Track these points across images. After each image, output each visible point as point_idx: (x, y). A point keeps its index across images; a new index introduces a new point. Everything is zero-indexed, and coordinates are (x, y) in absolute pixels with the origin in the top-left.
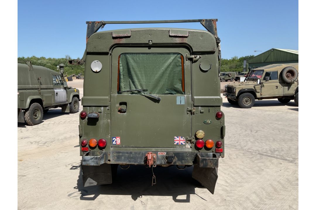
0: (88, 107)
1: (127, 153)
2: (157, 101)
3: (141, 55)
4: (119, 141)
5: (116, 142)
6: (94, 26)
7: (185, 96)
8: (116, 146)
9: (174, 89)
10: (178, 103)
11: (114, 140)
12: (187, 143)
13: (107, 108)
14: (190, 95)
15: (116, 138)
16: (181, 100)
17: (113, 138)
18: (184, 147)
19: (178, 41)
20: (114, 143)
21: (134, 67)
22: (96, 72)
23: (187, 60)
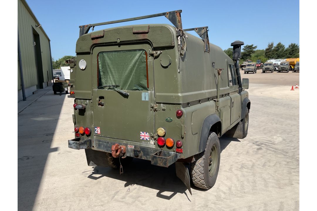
0: (79, 100)
1: (105, 142)
2: (126, 96)
3: (114, 53)
4: (99, 131)
5: (97, 131)
6: (84, 30)
7: (149, 92)
8: (97, 135)
9: (141, 85)
10: (143, 99)
11: (96, 129)
12: (151, 139)
13: (91, 101)
14: (153, 92)
15: (97, 128)
16: (145, 96)
17: (95, 128)
18: (149, 143)
19: (141, 37)
20: (96, 132)
21: (109, 64)
22: (83, 70)
23: (150, 56)
